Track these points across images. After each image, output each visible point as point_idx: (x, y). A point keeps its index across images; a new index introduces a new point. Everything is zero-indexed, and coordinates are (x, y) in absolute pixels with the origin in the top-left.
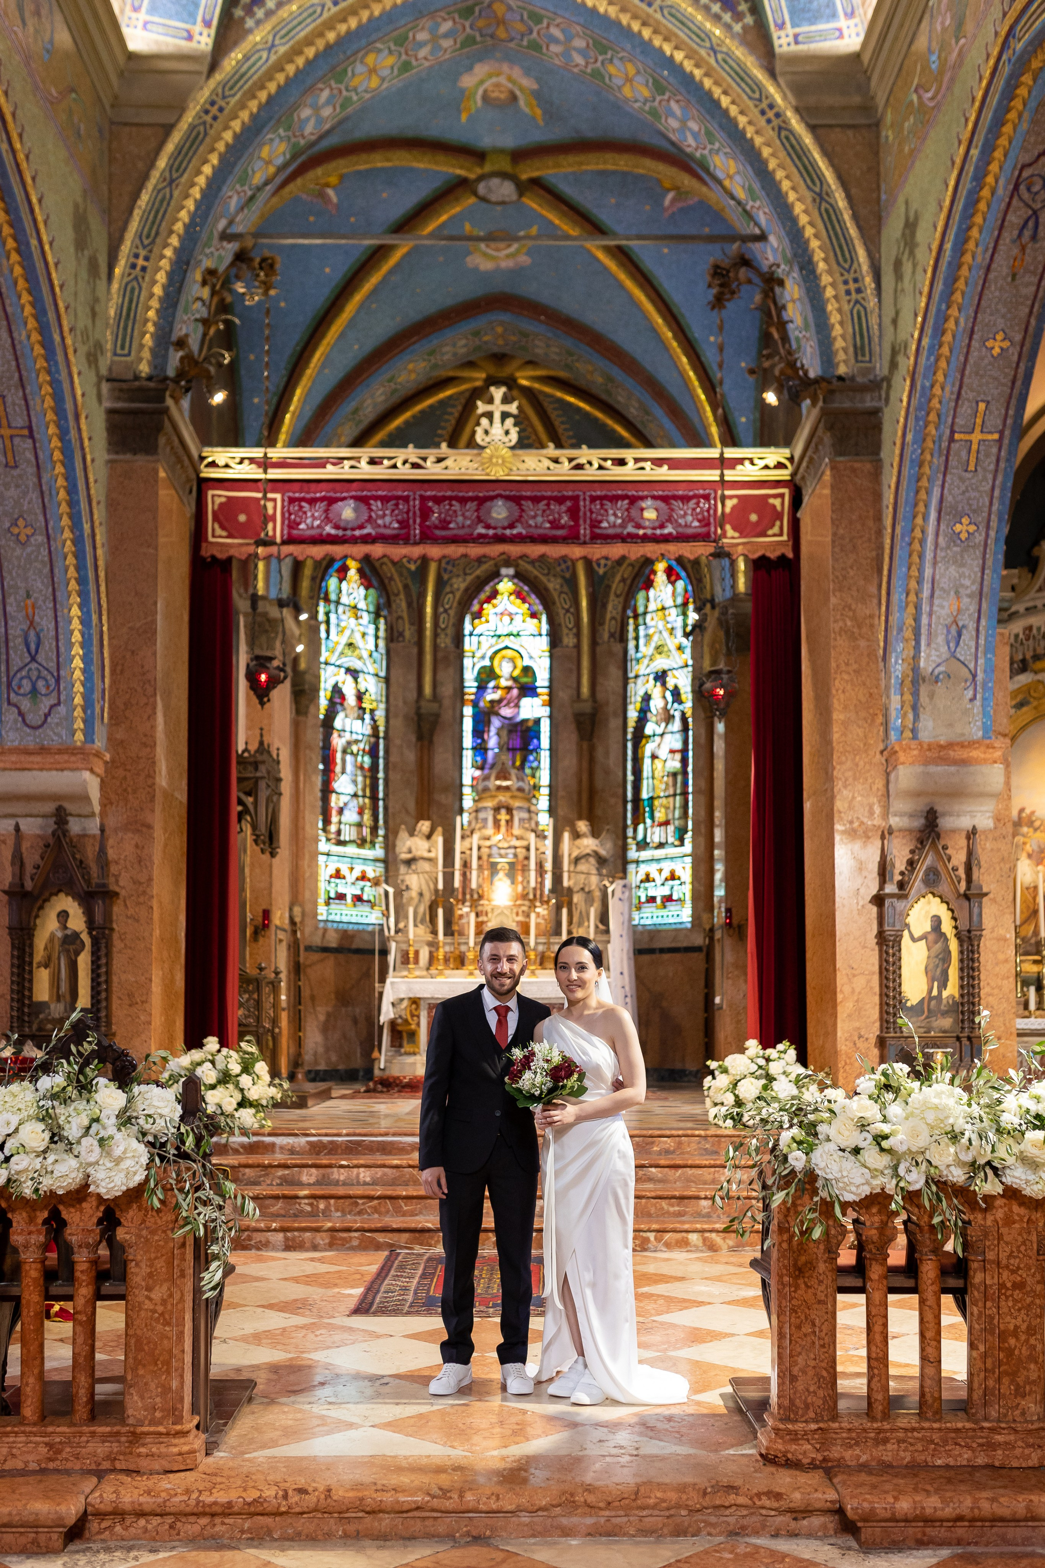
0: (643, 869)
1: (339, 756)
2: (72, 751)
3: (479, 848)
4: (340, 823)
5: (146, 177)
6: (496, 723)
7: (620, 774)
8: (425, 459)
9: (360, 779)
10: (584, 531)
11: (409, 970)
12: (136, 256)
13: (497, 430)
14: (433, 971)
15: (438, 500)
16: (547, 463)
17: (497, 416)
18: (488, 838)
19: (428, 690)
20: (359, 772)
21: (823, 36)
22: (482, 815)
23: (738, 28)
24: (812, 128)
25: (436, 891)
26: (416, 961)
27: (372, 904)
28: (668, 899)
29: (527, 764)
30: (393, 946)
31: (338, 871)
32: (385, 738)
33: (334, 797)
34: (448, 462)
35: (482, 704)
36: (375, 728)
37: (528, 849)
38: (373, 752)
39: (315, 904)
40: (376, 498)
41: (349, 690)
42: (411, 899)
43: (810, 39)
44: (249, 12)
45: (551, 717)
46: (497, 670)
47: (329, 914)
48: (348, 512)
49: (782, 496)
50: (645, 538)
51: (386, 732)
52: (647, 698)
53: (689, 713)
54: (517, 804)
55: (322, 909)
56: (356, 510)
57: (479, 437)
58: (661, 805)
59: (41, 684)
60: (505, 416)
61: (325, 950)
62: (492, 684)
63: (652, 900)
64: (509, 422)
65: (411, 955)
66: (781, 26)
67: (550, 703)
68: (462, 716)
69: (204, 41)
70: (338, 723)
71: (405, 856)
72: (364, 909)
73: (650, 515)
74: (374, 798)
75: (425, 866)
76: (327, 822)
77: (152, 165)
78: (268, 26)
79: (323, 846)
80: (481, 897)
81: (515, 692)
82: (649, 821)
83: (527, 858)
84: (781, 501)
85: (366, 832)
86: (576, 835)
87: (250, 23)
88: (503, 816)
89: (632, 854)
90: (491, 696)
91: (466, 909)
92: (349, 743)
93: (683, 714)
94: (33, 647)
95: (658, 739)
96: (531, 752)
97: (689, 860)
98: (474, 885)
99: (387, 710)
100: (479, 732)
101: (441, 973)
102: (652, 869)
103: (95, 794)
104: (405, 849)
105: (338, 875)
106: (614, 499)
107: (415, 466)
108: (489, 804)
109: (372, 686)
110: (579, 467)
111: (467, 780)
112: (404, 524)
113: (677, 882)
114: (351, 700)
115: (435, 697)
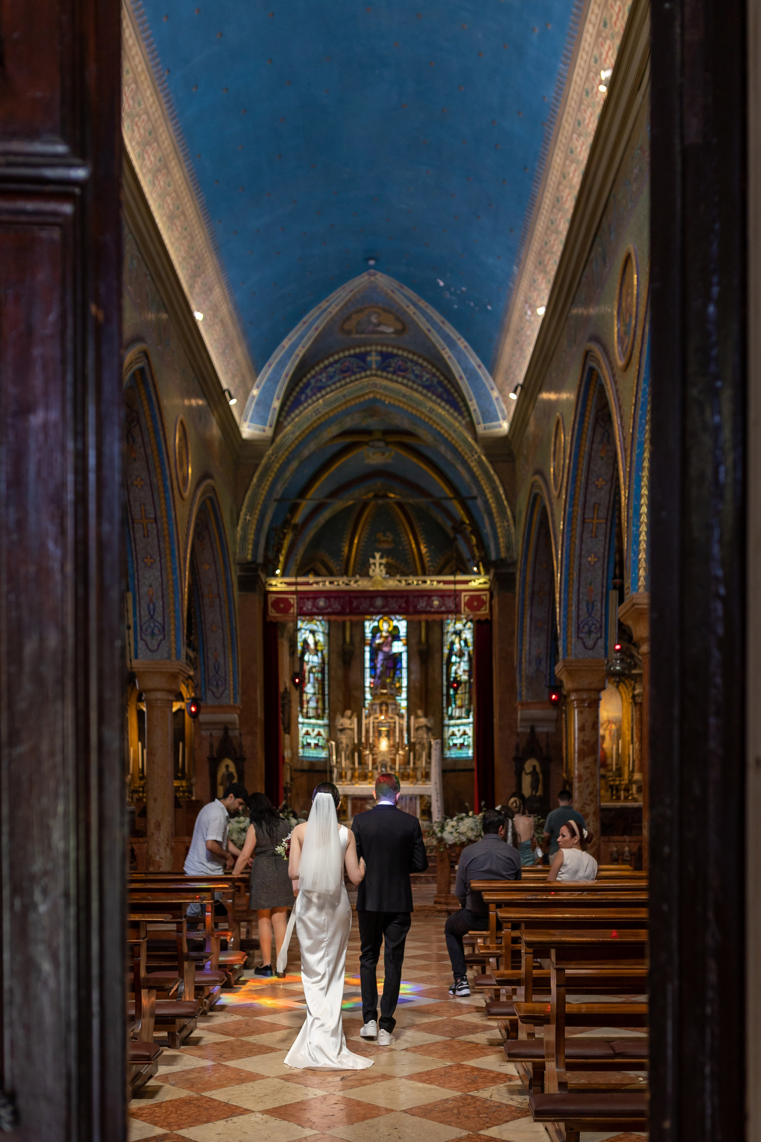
0: (452, 729)
1: (307, 674)
2: (230, 707)
3: (373, 723)
4: (308, 708)
5: (249, 484)
6: (381, 657)
7: (440, 682)
8: (350, 581)
9: (317, 685)
10: (411, 609)
11: (343, 782)
12: (246, 515)
13: (377, 570)
14: (353, 782)
15: (356, 598)
16: (396, 583)
17: (377, 565)
18: (377, 718)
19: (348, 639)
20: (316, 682)
21: (495, 427)
22: (374, 707)
23: (464, 422)
24: (491, 462)
25: (354, 744)
26: (346, 777)
27: (323, 748)
28: (462, 745)
29: (396, 676)
30: (335, 770)
31: (307, 731)
32: (329, 664)
33: (305, 695)
34: (360, 583)
35: (374, 645)
36: (323, 658)
37: (395, 723)
38: (322, 672)
39: (298, 748)
40: (332, 597)
41: (311, 641)
42: (343, 748)
43: (490, 428)
44: (285, 419)
45: (408, 651)
46: (381, 628)
47: (304, 753)
48: (321, 603)
49: (486, 595)
50: (435, 613)
51: (329, 661)
52: (452, 643)
53: (471, 653)
54: (390, 701)
55: (301, 751)
56: (325, 602)
57: (371, 573)
58: (460, 698)
59: (220, 682)
60: (381, 564)
61: (302, 771)
62: (378, 635)
63: (455, 745)
64: (382, 567)
65: (344, 774)
66: (479, 424)
67: (407, 644)
68: (364, 651)
69: (269, 432)
70: (306, 658)
71: (340, 727)
72: (320, 750)
73: (436, 603)
74: (323, 695)
75: (349, 732)
76: (302, 707)
77: (251, 480)
78: (292, 424)
79: (301, 720)
80: (374, 746)
81: (390, 639)
82: (453, 706)
83: (395, 727)
84: (486, 597)
85: (320, 711)
86: (417, 717)
87: (285, 423)
88: (384, 708)
89: (446, 722)
90: (378, 641)
91: (367, 752)
92: (312, 668)
93: (469, 653)
94: (217, 668)
95: (457, 665)
96: (397, 669)
97: (471, 725)
98: (371, 741)
99: (329, 650)
100: (373, 660)
101: (357, 783)
102: (455, 729)
103: (237, 721)
104: (340, 724)
105: (307, 733)
106: (422, 597)
107: (347, 584)
108: (377, 702)
109: (320, 637)
110: (409, 584)
111: (367, 684)
112: (343, 608)
113: (466, 737)
114: (312, 646)
115: (352, 642)
